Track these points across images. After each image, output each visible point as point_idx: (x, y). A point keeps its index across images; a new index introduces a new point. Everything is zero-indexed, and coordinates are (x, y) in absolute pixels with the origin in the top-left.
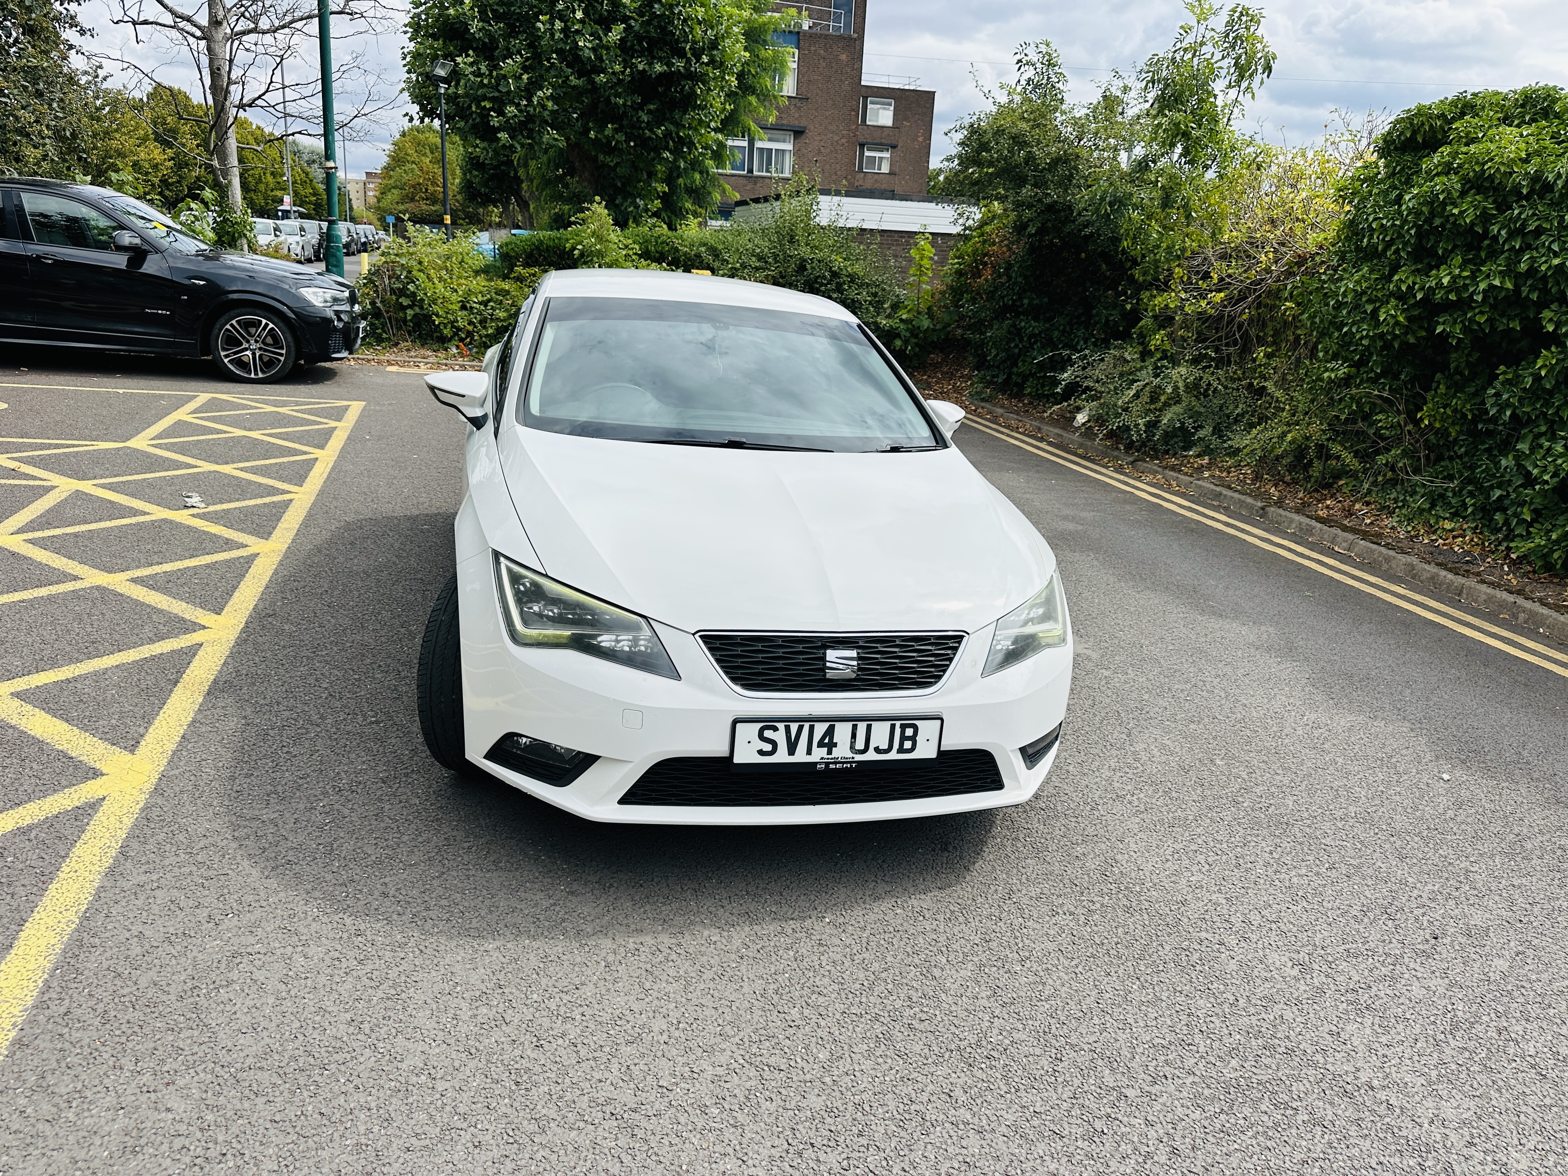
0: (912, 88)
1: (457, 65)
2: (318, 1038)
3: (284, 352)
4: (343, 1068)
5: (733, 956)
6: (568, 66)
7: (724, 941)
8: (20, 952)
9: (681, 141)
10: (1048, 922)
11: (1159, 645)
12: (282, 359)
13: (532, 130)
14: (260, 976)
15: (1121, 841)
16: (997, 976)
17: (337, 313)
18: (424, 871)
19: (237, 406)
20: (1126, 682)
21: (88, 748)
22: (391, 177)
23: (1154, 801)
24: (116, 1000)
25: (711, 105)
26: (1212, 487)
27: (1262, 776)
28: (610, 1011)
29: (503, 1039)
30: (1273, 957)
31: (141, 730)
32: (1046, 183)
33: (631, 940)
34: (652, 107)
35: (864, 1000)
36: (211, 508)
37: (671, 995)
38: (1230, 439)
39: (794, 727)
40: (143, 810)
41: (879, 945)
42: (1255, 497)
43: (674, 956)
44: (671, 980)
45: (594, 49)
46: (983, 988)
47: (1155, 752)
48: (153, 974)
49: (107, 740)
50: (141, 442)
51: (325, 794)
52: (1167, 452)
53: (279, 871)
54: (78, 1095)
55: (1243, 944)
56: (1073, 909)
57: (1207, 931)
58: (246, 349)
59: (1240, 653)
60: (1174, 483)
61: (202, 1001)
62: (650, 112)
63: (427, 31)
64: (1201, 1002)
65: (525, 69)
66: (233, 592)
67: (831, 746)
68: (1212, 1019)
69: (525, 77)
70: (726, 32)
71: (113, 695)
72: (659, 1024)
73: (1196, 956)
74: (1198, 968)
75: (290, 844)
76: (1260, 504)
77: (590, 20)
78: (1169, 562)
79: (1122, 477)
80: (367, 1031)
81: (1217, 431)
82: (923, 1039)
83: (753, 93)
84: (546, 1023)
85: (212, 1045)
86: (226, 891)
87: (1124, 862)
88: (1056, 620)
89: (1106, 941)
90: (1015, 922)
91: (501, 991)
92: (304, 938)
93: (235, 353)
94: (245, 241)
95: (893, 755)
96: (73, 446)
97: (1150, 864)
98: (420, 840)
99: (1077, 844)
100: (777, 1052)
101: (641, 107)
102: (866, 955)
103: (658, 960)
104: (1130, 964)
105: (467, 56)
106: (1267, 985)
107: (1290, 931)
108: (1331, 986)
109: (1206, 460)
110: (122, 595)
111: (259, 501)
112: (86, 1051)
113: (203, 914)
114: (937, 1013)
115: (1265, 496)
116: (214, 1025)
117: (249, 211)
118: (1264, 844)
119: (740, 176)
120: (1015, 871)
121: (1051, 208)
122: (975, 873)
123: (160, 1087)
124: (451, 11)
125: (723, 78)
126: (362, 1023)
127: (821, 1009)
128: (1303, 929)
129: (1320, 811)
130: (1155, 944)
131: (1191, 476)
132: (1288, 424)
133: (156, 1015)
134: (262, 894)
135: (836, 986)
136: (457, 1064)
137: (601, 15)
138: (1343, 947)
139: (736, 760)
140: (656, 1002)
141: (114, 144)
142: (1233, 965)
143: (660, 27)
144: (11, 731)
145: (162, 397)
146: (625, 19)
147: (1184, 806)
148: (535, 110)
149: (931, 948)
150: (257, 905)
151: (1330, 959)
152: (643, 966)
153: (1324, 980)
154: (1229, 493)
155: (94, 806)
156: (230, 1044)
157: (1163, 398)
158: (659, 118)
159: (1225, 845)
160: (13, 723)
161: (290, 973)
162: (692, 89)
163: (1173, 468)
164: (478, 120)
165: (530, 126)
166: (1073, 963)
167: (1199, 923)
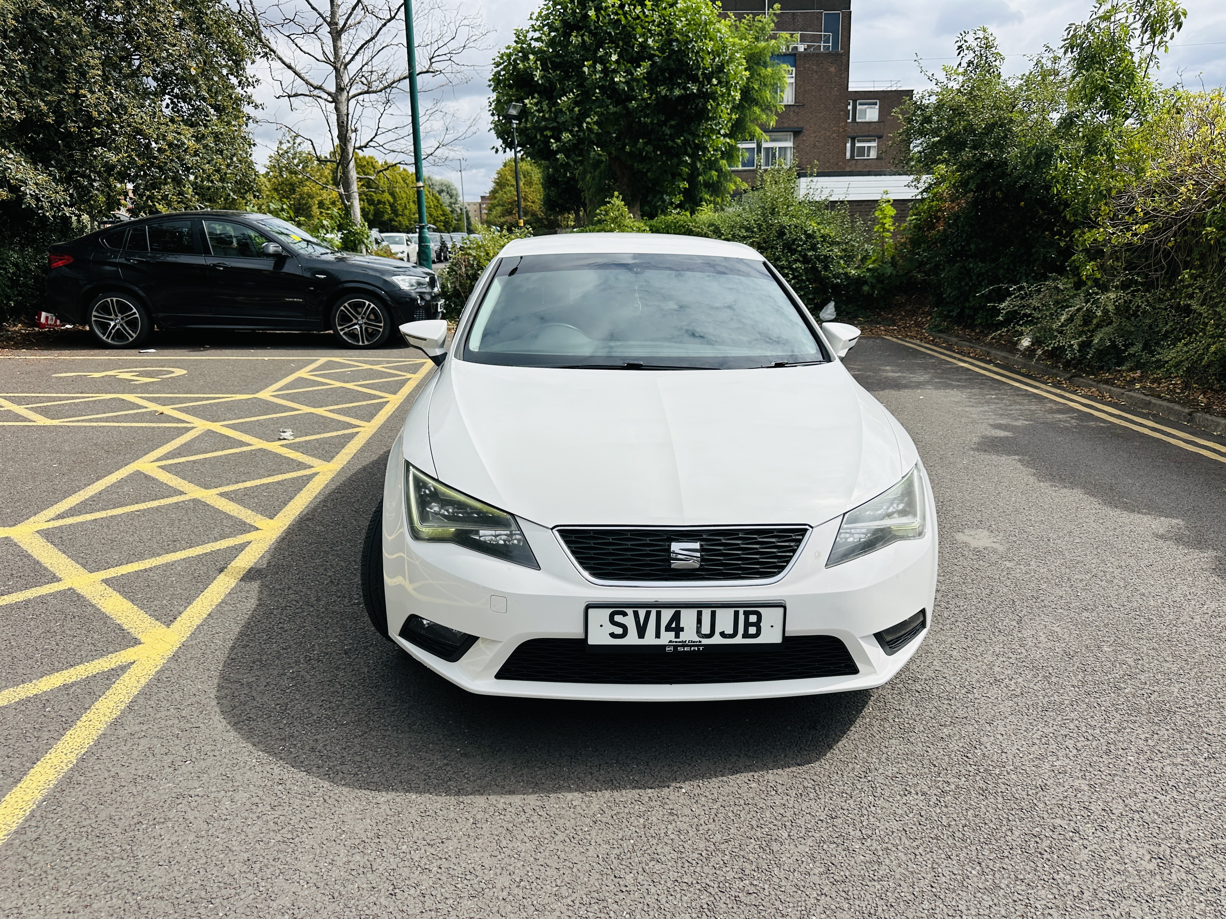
0: (894, 89)
1: (525, 105)
2: (216, 873)
3: (382, 325)
4: (225, 903)
5: (588, 821)
6: (608, 98)
7: (584, 806)
8: (24, 786)
9: (698, 147)
10: (898, 801)
11: (1067, 538)
12: (381, 330)
13: (582, 150)
14: (190, 816)
15: (990, 724)
16: (834, 853)
17: (421, 294)
18: (351, 730)
19: (343, 365)
20: (1027, 573)
21: (138, 622)
22: (495, 198)
23: (1032, 685)
24: (77, 830)
25: (720, 117)
26: (1143, 397)
27: (1149, 663)
28: (463, 865)
29: (365, 886)
30: (1131, 849)
31: (181, 609)
32: (984, 144)
33: (502, 800)
34: (673, 123)
35: (698, 869)
36: (298, 440)
37: (523, 854)
38: (1159, 354)
39: (642, 613)
40: (157, 672)
41: (726, 817)
42: (1183, 405)
43: (535, 818)
44: (526, 839)
45: (627, 83)
46: (818, 864)
47: (1043, 638)
48: (112, 811)
49: (154, 616)
50: (265, 395)
51: (297, 662)
52: (1101, 368)
53: (239, 726)
54: (16, 911)
55: (1099, 833)
56: (926, 789)
57: (1063, 818)
58: (355, 324)
59: (1146, 546)
60: (1107, 395)
61: (140, 835)
62: (671, 127)
63: (505, 84)
64: (1042, 893)
65: (576, 103)
66: (289, 501)
67: (678, 630)
68: (1051, 911)
69: (576, 109)
70: (730, 58)
71: (172, 581)
72: (504, 880)
73: (1046, 843)
74: (1046, 856)
75: (255, 703)
76: (1187, 410)
77: (624, 60)
78: (1091, 463)
79: (1059, 391)
80: (256, 871)
81: (1146, 347)
82: (746, 912)
83: (757, 104)
84: (406, 872)
85: (132, 874)
86: (193, 741)
87: (988, 745)
88: (915, 515)
89: (953, 823)
90: (866, 800)
91: (377, 840)
92: (236, 784)
93: (348, 327)
94: (363, 247)
95: (739, 640)
96: (219, 398)
97: (1016, 747)
98: (357, 703)
99: (945, 726)
100: (603, 915)
101: (665, 123)
102: (712, 826)
103: (520, 820)
104: (973, 848)
105: (533, 98)
106: (1118, 878)
107: (1153, 822)
108: (1191, 883)
109: (1138, 373)
110: (208, 505)
111: (334, 434)
112: (39, 871)
113: (168, 759)
114: (766, 886)
115: (1194, 404)
116: (140, 856)
117: (366, 224)
118: (1140, 731)
119: (750, 171)
120: (876, 750)
121: (990, 164)
122: (837, 751)
123: (80, 908)
124: (521, 66)
125: (729, 94)
126: (255, 862)
127: (655, 875)
128: (1168, 820)
129: (1206, 699)
130: (1004, 829)
131: (1123, 388)
132: (1212, 337)
133: (101, 845)
134: (218, 745)
135: (675, 855)
136: (318, 907)
137: (632, 57)
138: (1211, 842)
139: (591, 642)
140: (507, 860)
141: (306, 189)
142: (1085, 855)
143: (678, 60)
144: (90, 608)
145: (293, 361)
146: (651, 57)
147: (1062, 691)
148: (584, 134)
149: (776, 822)
150: (211, 754)
151: (1194, 853)
152: (505, 825)
153: (1184, 876)
154: (1159, 402)
155: (123, 668)
156: (146, 874)
157: (1095, 321)
158: (679, 131)
159: (1097, 731)
160: (94, 602)
161: (215, 815)
162: (705, 105)
163: (1107, 382)
164: (542, 146)
165: (581, 146)
166: (914, 844)
167: (1056, 809)
